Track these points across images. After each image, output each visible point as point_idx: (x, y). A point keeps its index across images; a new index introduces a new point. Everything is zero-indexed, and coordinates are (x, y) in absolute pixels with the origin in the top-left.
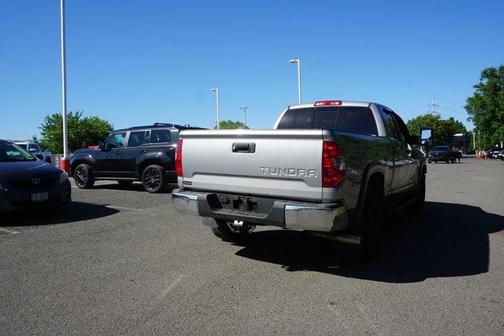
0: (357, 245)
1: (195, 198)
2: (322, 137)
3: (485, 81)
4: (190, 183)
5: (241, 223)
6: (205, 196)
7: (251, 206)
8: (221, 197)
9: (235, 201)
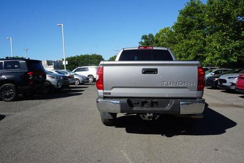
0: (202, 119)
1: (119, 102)
2: (198, 65)
3: (143, 41)
4: (110, 93)
5: (151, 115)
6: (125, 101)
7: (152, 104)
8: (133, 101)
9: (142, 102)
